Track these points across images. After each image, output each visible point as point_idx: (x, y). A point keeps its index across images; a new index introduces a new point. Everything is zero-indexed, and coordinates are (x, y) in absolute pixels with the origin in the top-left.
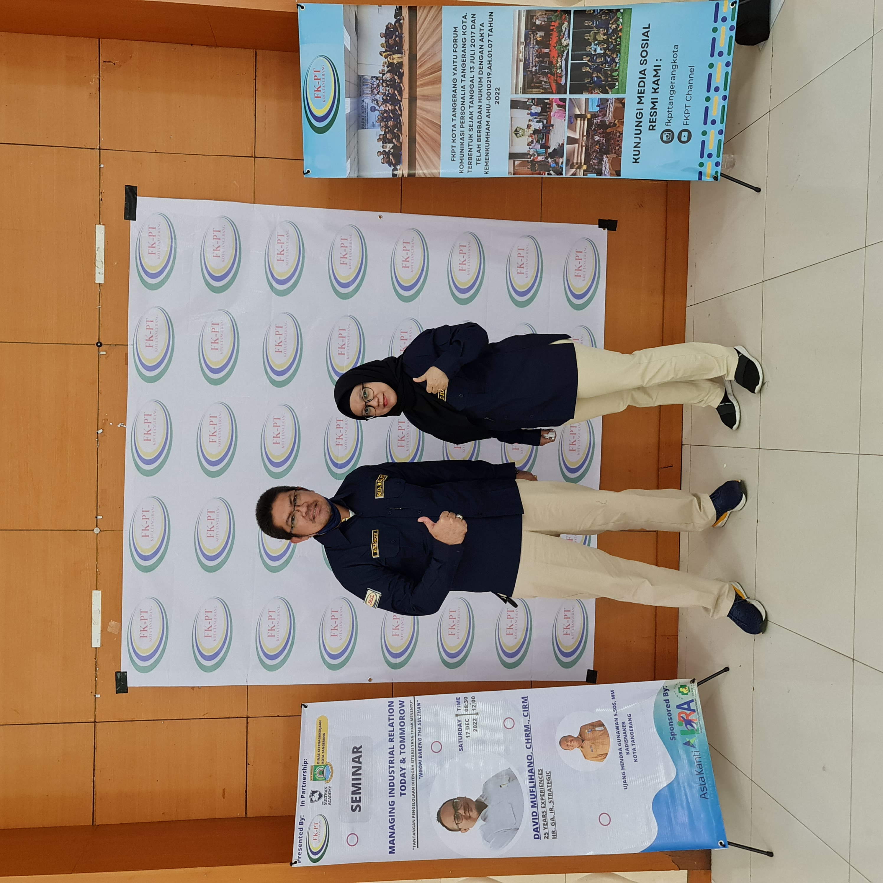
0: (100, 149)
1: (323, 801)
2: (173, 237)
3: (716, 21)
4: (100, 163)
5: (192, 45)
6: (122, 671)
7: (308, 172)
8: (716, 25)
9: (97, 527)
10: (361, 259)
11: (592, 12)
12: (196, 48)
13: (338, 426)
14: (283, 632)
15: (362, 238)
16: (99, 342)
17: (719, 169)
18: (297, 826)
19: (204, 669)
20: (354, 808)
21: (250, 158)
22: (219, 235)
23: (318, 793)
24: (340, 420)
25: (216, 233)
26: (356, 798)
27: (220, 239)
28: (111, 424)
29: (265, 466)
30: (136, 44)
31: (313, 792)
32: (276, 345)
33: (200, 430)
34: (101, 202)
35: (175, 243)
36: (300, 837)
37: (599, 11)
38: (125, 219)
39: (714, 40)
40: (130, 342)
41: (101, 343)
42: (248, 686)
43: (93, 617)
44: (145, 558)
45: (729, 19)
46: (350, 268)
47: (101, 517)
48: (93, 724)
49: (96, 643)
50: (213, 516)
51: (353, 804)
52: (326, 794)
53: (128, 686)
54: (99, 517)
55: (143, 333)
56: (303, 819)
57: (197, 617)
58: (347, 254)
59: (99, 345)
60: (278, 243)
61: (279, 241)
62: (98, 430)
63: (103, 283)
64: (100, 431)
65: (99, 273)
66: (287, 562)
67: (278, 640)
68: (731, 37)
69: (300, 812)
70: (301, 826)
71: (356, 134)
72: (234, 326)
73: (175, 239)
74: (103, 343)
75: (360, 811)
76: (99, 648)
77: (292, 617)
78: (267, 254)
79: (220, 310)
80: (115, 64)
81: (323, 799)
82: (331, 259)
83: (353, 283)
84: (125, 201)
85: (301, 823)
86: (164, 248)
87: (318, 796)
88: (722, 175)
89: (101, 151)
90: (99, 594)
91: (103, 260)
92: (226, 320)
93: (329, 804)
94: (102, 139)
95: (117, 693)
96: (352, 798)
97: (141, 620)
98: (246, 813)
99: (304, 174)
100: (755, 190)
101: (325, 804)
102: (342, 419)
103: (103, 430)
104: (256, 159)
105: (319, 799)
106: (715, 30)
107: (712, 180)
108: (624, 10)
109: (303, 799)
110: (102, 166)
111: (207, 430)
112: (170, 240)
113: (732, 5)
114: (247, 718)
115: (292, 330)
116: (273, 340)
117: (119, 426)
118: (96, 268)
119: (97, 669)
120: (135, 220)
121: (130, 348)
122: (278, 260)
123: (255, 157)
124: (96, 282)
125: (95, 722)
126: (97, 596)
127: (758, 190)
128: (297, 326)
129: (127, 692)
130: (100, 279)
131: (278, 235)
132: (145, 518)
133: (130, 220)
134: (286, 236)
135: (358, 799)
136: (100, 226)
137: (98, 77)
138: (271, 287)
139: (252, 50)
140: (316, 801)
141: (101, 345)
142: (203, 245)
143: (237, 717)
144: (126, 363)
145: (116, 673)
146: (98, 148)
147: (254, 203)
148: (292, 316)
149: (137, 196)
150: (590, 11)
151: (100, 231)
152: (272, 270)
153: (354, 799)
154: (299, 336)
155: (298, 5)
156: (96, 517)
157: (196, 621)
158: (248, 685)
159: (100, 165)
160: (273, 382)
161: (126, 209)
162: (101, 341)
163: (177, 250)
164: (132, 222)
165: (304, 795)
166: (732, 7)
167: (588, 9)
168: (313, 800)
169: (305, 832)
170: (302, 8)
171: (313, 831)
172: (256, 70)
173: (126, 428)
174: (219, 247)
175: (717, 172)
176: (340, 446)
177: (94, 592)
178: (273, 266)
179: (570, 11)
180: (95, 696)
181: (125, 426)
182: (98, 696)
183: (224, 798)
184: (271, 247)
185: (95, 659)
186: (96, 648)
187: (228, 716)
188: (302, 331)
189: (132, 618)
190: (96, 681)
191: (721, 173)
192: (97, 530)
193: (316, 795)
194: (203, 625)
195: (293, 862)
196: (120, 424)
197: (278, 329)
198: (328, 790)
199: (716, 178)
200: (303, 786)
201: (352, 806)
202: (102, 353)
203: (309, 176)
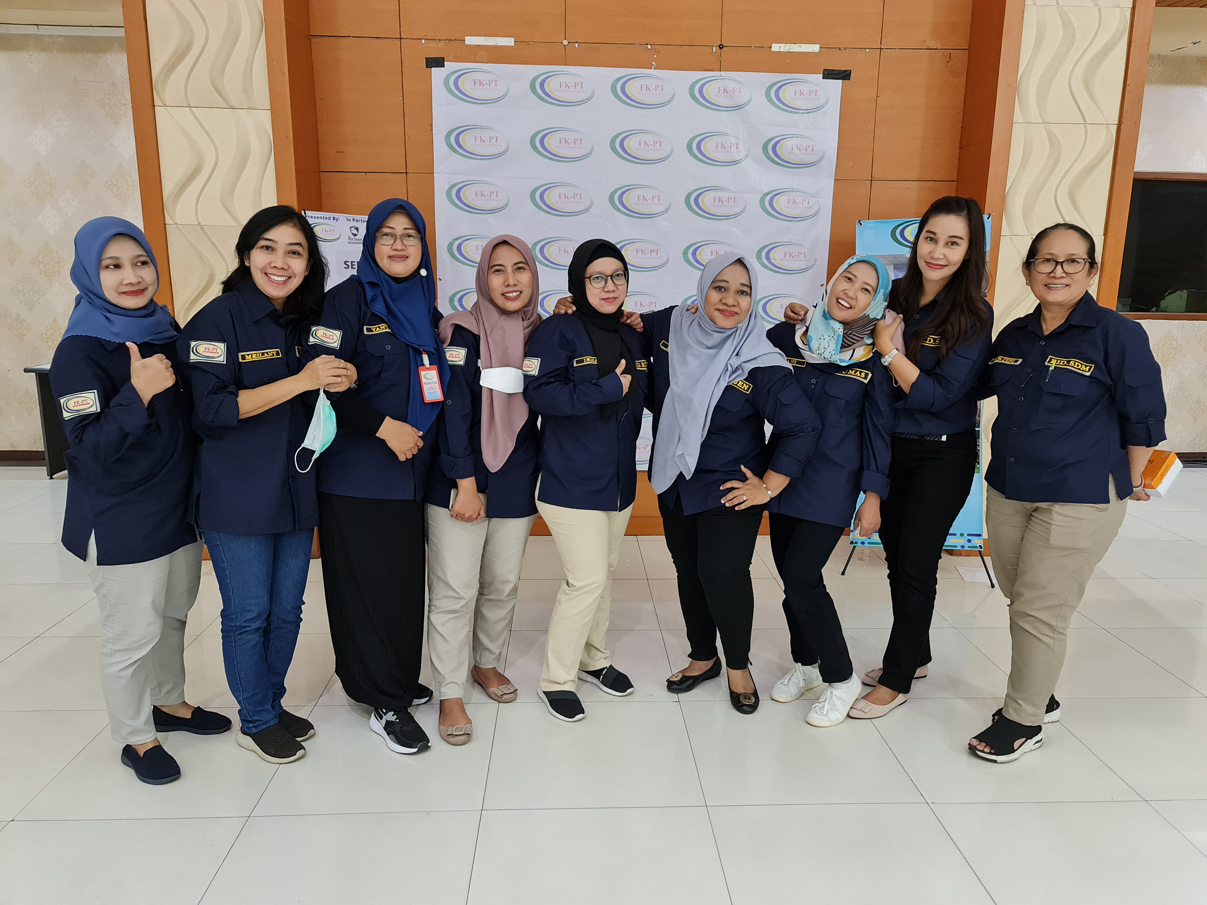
0: (881, 49)
1: (351, 237)
2: (808, 111)
3: (968, 535)
4: (870, 48)
5: (962, 127)
6: (445, 63)
7: (861, 224)
8: (965, 535)
9: (569, 43)
10: (788, 269)
11: (978, 444)
12: (959, 132)
13: (652, 251)
14: (479, 203)
15: (806, 270)
16: (723, 46)
17: (859, 544)
18: (332, 215)
19: (449, 135)
20: (347, 263)
21: (870, 177)
22: (809, 150)
23: (357, 233)
24: (657, 252)
25: (811, 147)
26: (354, 265)
27: (806, 150)
28: (655, 56)
29: (620, 188)
30: (963, 79)
31: (357, 229)
32: (719, 198)
33: (649, 132)
34: (838, 49)
35: (802, 113)
36: (324, 217)
37: (978, 449)
38: (824, 69)
39: (955, 535)
40: (723, 73)
41: (722, 48)
42: (433, 173)
43: (491, 38)
44: (542, 85)
45: (970, 544)
46: (781, 260)
47: (576, 46)
48: (399, 37)
49: (470, 40)
50: (578, 143)
51: (350, 262)
52: (357, 239)
53: (432, 68)
54: (576, 45)
55: (731, 85)
56: (337, 220)
57: (492, 129)
58: (793, 257)
59: (721, 47)
60: (802, 200)
61: (804, 200)
62: (650, 44)
63: (772, 50)
64: (649, 47)
65: (780, 47)
66: (539, 207)
67: (473, 200)
68: (956, 547)
69: (342, 217)
70: (332, 218)
71: (890, 263)
72: (735, 162)
73: (807, 113)
74: (722, 49)
75: (345, 268)
76: (465, 43)
77: (492, 211)
78: (793, 190)
79: (748, 152)
80: (948, 62)
81: (352, 237)
82: (789, 244)
83: (769, 263)
84: (838, 70)
85: (334, 218)
86: (799, 104)
87: (354, 233)
88: (855, 547)
89: (879, 50)
90: (512, 44)
91: (791, 50)
92: (742, 155)
93: (349, 242)
94: (888, 50)
95: (426, 58)
96: (354, 262)
97: (489, 81)
98: (323, 172)
99: (859, 221)
100: (843, 572)
101: (349, 239)
102: (658, 254)
103: (650, 49)
104: (870, 181)
105: (353, 234)
106: (962, 535)
107: (851, 541)
108: (979, 468)
109: (352, 220)
110: (867, 50)
111: (650, 139)
112: (806, 109)
113: (979, 546)
114: (406, 173)
115: (732, 211)
116: (724, 195)
117: (653, 63)
118: (785, 44)
119: (447, 41)
120: (823, 78)
121: (717, 73)
122: (789, 199)
123: (871, 181)
124: (773, 45)
125: (401, 39)
126: (509, 42)
127: (843, 574)
128: (736, 215)
129: (427, 67)
130: (775, 47)
131: (808, 200)
132: (576, 85)
133: (823, 74)
134: (808, 206)
135: (354, 267)
136: (819, 47)
137: (939, 48)
138: (767, 194)
139: (956, 178)
140: (351, 231)
141: (721, 48)
142: (801, 137)
143: (406, 164)
144: (705, 70)
145: (443, 58)
146: (882, 47)
147: (835, 180)
148: (743, 211)
149: (843, 80)
150: (979, 442)
151: (816, 48)
152: (781, 194)
153: (353, 263)
154: (728, 217)
155: (990, 214)
156: (576, 42)
157: (488, 128)
158: (435, 175)
159: (867, 48)
160: (689, 196)
161: (832, 70)
162: (724, 48)
163: (798, 115)
164: (822, 75)
165: (355, 221)
166: (978, 546)
167: (980, 440)
168: (352, 229)
169: (327, 221)
170: (988, 218)
171: (328, 228)
172: (941, 181)
173: (651, 69)
174: (800, 150)
175: (856, 543)
176: (636, 253)
177: (513, 39)
178: (784, 195)
179: (979, 427)
180: (423, 39)
181: (653, 68)
182: (423, 41)
183: (336, 152)
184: (799, 194)
185: (455, 40)
186: (464, 40)
187: (407, 156)
188: (731, 220)
189: (491, 73)
190: (436, 40)
191: (856, 546)
192: (565, 42)
193: (355, 232)
194: (486, 135)
195: (306, 212)
196: (655, 64)
197: (733, 199)
198: (359, 242)
199: (852, 543)
200: (362, 220)
201: (348, 262)
202: (714, 49)
203: (858, 225)
